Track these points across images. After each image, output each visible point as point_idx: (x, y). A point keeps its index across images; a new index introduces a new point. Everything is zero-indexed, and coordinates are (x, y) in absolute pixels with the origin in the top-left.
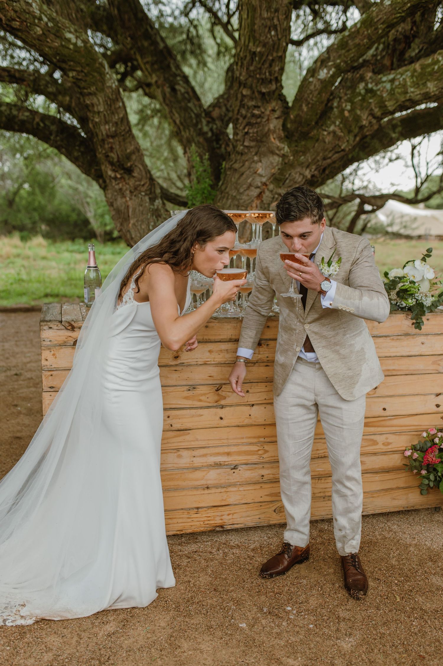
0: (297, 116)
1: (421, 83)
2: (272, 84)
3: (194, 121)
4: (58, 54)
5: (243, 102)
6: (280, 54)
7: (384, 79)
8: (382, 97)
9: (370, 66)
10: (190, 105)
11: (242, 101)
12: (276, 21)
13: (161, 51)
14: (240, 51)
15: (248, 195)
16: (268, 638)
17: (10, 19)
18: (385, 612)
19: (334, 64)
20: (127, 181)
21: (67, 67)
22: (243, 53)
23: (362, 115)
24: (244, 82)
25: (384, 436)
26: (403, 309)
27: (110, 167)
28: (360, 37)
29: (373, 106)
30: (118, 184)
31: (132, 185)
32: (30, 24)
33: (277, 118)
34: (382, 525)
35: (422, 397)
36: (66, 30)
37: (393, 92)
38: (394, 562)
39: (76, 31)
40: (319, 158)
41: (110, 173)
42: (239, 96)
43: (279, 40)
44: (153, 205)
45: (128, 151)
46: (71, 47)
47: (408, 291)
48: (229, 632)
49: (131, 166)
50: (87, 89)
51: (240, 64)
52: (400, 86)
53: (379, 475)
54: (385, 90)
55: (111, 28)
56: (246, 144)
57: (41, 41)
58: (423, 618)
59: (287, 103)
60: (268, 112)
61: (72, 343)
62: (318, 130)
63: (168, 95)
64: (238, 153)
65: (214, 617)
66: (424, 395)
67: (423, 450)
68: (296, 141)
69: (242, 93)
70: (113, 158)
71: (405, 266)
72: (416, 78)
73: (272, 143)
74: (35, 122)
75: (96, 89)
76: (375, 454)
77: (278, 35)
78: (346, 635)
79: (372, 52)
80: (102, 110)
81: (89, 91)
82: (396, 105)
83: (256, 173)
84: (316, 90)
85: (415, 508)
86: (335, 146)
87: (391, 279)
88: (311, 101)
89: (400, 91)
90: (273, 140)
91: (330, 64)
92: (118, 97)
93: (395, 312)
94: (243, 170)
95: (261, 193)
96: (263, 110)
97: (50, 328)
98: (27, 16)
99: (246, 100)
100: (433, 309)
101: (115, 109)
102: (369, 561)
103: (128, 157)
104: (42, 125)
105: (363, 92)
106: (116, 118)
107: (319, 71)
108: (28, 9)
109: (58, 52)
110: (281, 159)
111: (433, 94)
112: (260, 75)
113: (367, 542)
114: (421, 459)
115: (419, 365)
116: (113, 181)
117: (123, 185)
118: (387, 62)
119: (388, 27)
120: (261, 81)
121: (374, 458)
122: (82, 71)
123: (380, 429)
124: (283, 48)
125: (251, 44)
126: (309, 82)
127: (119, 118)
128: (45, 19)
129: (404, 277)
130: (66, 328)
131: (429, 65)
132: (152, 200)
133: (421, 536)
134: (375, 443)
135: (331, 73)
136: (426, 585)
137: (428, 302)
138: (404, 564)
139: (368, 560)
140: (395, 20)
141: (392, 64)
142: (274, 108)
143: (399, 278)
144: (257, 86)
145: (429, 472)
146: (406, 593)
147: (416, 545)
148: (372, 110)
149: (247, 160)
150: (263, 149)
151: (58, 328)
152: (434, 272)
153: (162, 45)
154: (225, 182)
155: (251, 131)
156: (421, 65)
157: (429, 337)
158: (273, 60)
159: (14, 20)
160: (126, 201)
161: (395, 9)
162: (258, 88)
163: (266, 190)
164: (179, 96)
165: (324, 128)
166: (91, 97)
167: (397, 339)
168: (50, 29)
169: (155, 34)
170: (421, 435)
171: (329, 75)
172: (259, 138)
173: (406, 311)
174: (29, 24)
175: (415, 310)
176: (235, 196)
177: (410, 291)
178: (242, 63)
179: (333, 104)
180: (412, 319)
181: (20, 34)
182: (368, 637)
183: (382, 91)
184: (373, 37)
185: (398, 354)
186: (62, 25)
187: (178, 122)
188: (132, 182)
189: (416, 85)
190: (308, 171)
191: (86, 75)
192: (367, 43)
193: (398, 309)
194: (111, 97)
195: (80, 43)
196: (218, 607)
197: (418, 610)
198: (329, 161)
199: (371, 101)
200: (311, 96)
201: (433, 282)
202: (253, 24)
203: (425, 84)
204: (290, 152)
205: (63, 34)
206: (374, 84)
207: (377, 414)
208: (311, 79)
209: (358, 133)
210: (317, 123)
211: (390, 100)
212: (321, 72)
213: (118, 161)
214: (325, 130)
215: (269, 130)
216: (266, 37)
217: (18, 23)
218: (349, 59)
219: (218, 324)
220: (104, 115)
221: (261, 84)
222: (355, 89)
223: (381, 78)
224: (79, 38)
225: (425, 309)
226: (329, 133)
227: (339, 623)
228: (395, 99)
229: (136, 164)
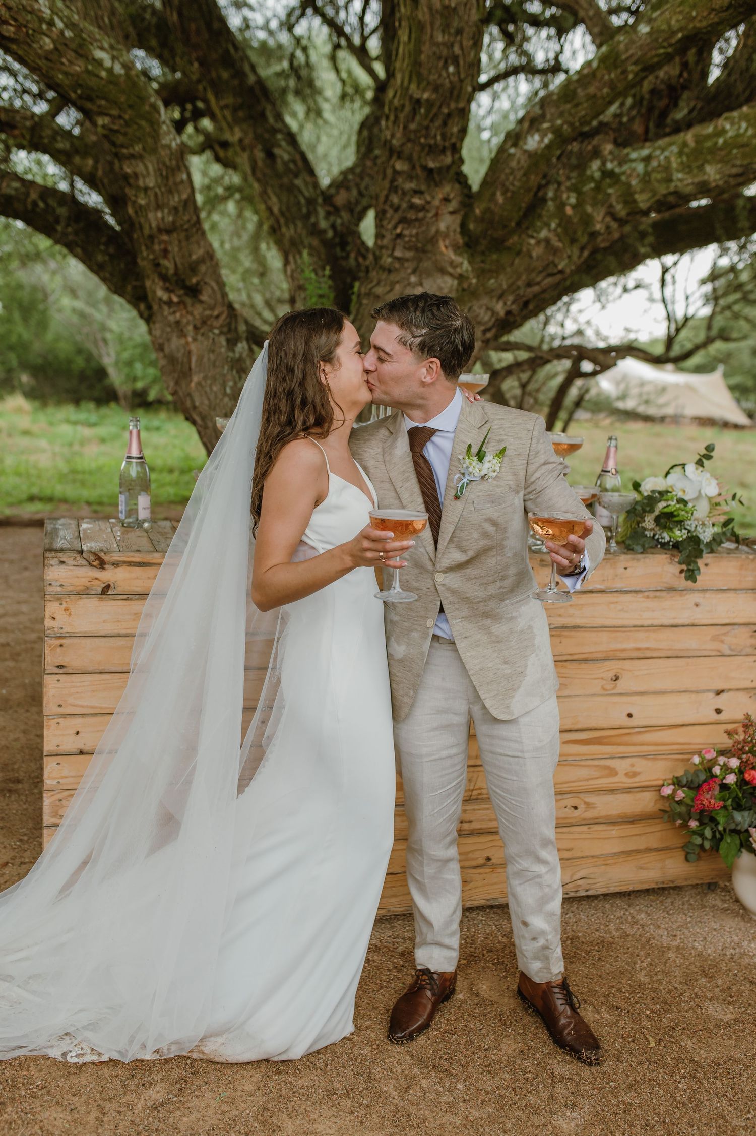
0: (487, 210)
1: (694, 165)
2: (445, 155)
3: (304, 210)
4: (80, 85)
5: (396, 184)
6: (461, 105)
7: (634, 155)
8: (628, 185)
9: (611, 132)
10: (298, 182)
11: (393, 181)
12: (457, 50)
13: (251, 89)
14: (394, 96)
16: (432, 1112)
18: (631, 1066)
19: (552, 126)
20: (190, 309)
21: (95, 108)
22: (399, 101)
23: (595, 214)
24: (399, 149)
25: (628, 761)
26: (664, 545)
27: (161, 283)
28: (597, 84)
29: (613, 200)
30: (174, 313)
31: (197, 317)
32: (34, 31)
33: (452, 213)
34: (620, 913)
35: (694, 696)
36: (95, 44)
37: (647, 178)
38: (642, 977)
39: (112, 47)
40: (520, 283)
41: (160, 293)
42: (389, 172)
43: (461, 81)
44: (234, 351)
45: (194, 257)
46: (104, 74)
47: (675, 516)
48: (365, 1102)
49: (198, 283)
50: (127, 148)
51: (392, 118)
52: (660, 169)
53: (617, 828)
54: (634, 174)
55: (164, 44)
56: (398, 253)
57: (50, 61)
58: (695, 1077)
59: (469, 188)
60: (436, 202)
61: (100, 590)
62: (520, 237)
63: (260, 163)
64: (383, 268)
65: (338, 1074)
66: (697, 692)
67: (695, 787)
68: (483, 253)
69: (393, 167)
70: (167, 268)
71: (668, 473)
72: (688, 156)
73: (442, 254)
74: (29, 200)
75: (144, 149)
76: (612, 791)
77: (459, 73)
78: (566, 1106)
79: (614, 109)
80: (151, 185)
81: (131, 151)
82: (653, 200)
84: (519, 169)
85: (676, 884)
86: (548, 265)
87: (646, 494)
88: (511, 188)
89: (659, 176)
90: (443, 249)
91: (546, 125)
92: (181, 164)
93: (652, 550)
96: (429, 198)
97: (62, 563)
98: (29, 17)
99: (400, 180)
100: (714, 547)
101: (176, 184)
102: (600, 976)
103: (193, 268)
104: (41, 204)
105: (597, 175)
106: (175, 200)
107: (526, 138)
108: (31, 6)
109: (80, 82)
110: (456, 282)
111: (713, 185)
112: (426, 137)
113: (595, 943)
114: (688, 801)
115: (689, 641)
116: (166, 308)
117: (182, 316)
118: (638, 127)
119: (644, 69)
120: (427, 149)
121: (610, 798)
122: (120, 117)
123: (621, 749)
124: (467, 96)
125: (413, 86)
126: (510, 155)
127: (180, 201)
128: (60, 24)
129: (668, 492)
130: (90, 564)
131: (708, 137)
132: (232, 343)
133: (686, 932)
134: (613, 772)
135: (546, 141)
136: (697, 1018)
137: (706, 535)
138: (660, 982)
139: (599, 973)
140: (656, 60)
141: (647, 131)
142: (448, 195)
143: (660, 493)
144: (420, 158)
145: (702, 823)
146: (665, 1033)
147: (678, 948)
148: (611, 206)
149: (398, 282)
150: (426, 264)
151: (75, 563)
152: (718, 484)
153: (252, 79)
155: (406, 232)
156: (695, 136)
157: (707, 595)
158: (449, 115)
159: (8, 24)
160: (187, 343)
161: (656, 40)
162: (422, 160)
164: (280, 166)
165: (530, 232)
166: (133, 162)
167: (655, 597)
168: (68, 43)
169: (242, 60)
170: (689, 760)
171: (543, 145)
172: (419, 245)
173: (669, 550)
174: (31, 32)
175: (685, 549)
177: (678, 515)
178: (396, 117)
179: (546, 193)
180: (680, 563)
181: (14, 47)
182: (603, 1110)
183: (630, 176)
184: (619, 85)
185: (656, 622)
186: (89, 37)
187: (276, 210)
188: (198, 311)
189: (686, 168)
190: (501, 304)
191: (127, 124)
192: (608, 94)
193: (656, 546)
194: (168, 163)
195: (118, 69)
196: (345, 1057)
197: (686, 1062)
198: (536, 289)
199: (610, 191)
200: (511, 178)
201: (714, 501)
202: (418, 51)
203: (701, 168)
204: (473, 270)
205: (90, 51)
206: (616, 163)
207: (617, 723)
208: (512, 151)
209: (587, 244)
210: (518, 224)
211: (642, 191)
212: (530, 139)
213: (176, 274)
214: (532, 237)
215: (438, 231)
216: (440, 75)
217: (12, 29)
218: (576, 119)
220: (156, 195)
221: (428, 154)
222: (584, 170)
223: (628, 154)
224: (118, 59)
225: (702, 547)
226: (539, 242)
227: (553, 1084)
228: (651, 191)
229: (207, 280)
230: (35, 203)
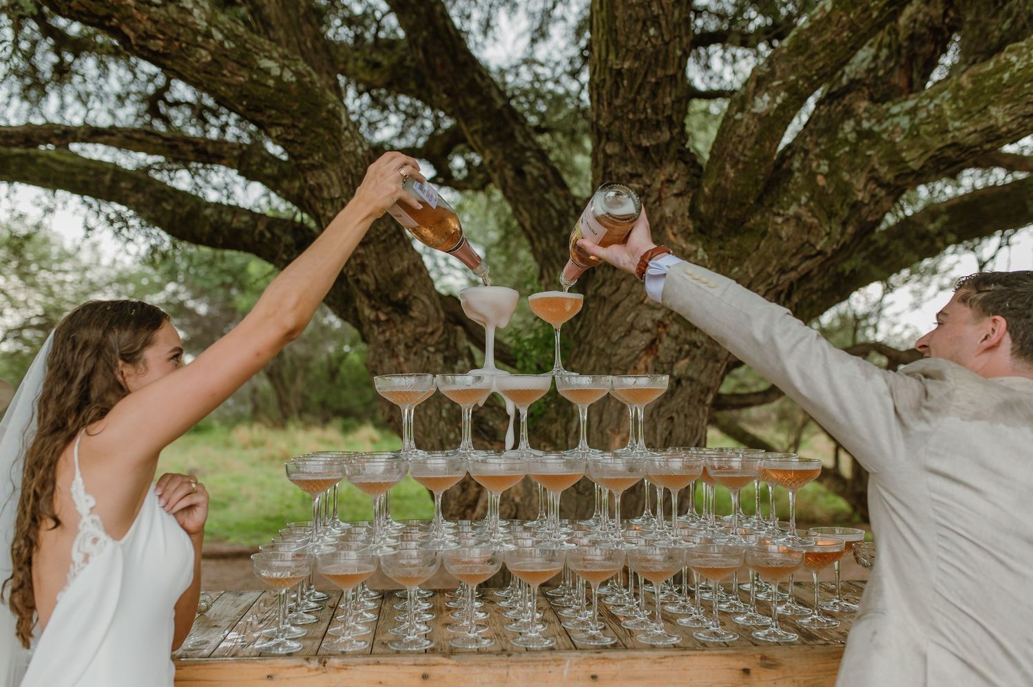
0: (718, 187)
1: (975, 109)
2: (661, 131)
4: (246, 97)
5: (609, 169)
6: (671, 72)
7: (895, 109)
8: (894, 143)
9: (865, 89)
12: (655, 9)
13: (500, 112)
15: (628, 347)
17: (144, 35)
19: (784, 83)
20: (400, 327)
21: (264, 119)
22: (599, 75)
23: (854, 181)
24: (606, 130)
27: (367, 302)
28: (834, 29)
29: (875, 162)
30: (383, 332)
31: (409, 334)
32: (188, 44)
33: (677, 195)
36: (261, 54)
37: (915, 133)
39: (284, 57)
40: (770, 269)
41: (368, 312)
42: (601, 157)
43: (667, 44)
45: (396, 270)
46: (271, 82)
49: (405, 298)
50: (306, 158)
51: (595, 97)
52: (929, 120)
54: (898, 129)
57: (210, 73)
60: (657, 185)
62: (763, 216)
63: (510, 182)
68: (720, 237)
69: (604, 151)
70: (367, 284)
72: (964, 100)
74: (257, 232)
75: (325, 157)
77: (662, 35)
80: (337, 195)
81: (311, 161)
82: (926, 157)
83: (642, 302)
84: (750, 136)
86: (803, 245)
88: (742, 158)
89: (930, 128)
90: (672, 237)
91: (775, 83)
94: (616, 298)
95: (653, 342)
96: (648, 182)
98: (182, 30)
99: (613, 165)
103: (398, 281)
104: (268, 235)
105: (852, 137)
107: (754, 100)
108: (184, 19)
109: (245, 93)
111: (1004, 129)
112: (634, 113)
116: (375, 327)
117: (391, 335)
118: (899, 79)
120: (638, 125)
122: (294, 126)
124: (677, 61)
125: (612, 57)
126: (736, 121)
128: (218, 36)
131: (990, 74)
132: (450, 361)
135: (779, 100)
141: (909, 82)
142: (672, 176)
144: (631, 136)
148: (873, 170)
149: (623, 280)
153: (500, 103)
154: (586, 322)
156: (971, 76)
158: (657, 84)
159: (154, 37)
160: (399, 364)
162: (634, 139)
163: (664, 336)
164: (530, 182)
165: (775, 209)
166: (315, 172)
168: (228, 53)
169: (489, 86)
171: (775, 106)
174: (184, 45)
176: (603, 350)
178: (599, 95)
179: (792, 164)
181: (169, 63)
183: (893, 132)
184: (861, 26)
186: (255, 47)
188: (409, 328)
189: (965, 114)
191: (303, 133)
192: (849, 38)
194: (354, 171)
195: (288, 76)
198: (793, 275)
199: (870, 152)
200: (740, 147)
202: (612, 18)
203: (984, 111)
204: (709, 260)
205: (255, 60)
206: (873, 121)
208: (739, 116)
209: (849, 218)
210: (759, 200)
211: (910, 148)
212: (758, 100)
213: (378, 289)
214: (778, 214)
215: (662, 217)
216: (641, 40)
217: (161, 43)
218: (814, 72)
219: (455, 670)
221: (640, 132)
222: (836, 133)
223: (888, 110)
224: (289, 67)
226: (787, 220)
228: (922, 146)
229: (416, 294)
230: (262, 234)
